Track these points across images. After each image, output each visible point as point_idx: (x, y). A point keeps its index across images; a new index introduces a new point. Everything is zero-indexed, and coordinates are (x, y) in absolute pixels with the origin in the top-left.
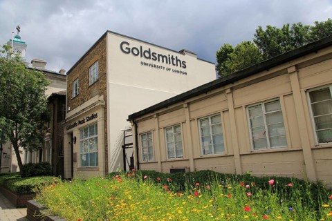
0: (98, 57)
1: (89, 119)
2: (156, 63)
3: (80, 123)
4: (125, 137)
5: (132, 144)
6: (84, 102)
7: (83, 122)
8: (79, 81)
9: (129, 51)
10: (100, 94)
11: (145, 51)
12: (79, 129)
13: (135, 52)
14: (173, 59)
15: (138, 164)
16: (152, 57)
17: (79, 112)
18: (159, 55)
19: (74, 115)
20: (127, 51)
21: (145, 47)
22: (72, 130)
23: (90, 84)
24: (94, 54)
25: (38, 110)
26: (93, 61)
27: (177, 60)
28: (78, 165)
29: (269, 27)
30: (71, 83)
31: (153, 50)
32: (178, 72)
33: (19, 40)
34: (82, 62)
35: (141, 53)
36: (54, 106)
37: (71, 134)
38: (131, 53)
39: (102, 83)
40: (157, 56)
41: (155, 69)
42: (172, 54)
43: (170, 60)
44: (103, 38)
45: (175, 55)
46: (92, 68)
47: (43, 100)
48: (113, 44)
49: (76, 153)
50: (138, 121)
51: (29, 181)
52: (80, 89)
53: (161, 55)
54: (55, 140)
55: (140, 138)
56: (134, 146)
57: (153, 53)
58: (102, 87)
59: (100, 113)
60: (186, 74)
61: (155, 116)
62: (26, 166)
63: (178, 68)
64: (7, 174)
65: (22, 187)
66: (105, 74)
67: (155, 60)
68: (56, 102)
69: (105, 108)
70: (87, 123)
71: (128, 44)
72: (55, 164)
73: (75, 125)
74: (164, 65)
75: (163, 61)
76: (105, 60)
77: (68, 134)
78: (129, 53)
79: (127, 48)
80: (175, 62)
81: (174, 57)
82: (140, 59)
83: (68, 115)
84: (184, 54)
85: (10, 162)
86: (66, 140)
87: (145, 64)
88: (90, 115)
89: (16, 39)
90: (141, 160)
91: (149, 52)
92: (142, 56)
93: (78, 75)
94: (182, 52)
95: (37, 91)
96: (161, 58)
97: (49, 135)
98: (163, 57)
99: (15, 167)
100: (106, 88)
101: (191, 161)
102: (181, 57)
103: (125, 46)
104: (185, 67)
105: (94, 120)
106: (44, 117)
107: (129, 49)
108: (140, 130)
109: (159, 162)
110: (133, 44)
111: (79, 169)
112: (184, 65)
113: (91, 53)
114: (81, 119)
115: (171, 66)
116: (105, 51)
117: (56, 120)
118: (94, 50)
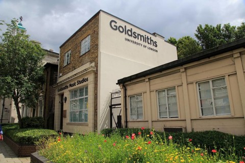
0: (90, 32)
1: (79, 82)
2: (136, 40)
3: (71, 85)
4: (112, 98)
5: (120, 104)
6: (75, 69)
7: (74, 85)
8: (72, 52)
9: (116, 28)
10: (91, 62)
11: (128, 30)
12: (70, 91)
13: (121, 29)
14: (148, 39)
15: (126, 122)
16: (133, 35)
17: (71, 77)
18: (138, 35)
19: (66, 79)
20: (115, 28)
21: (129, 27)
22: (62, 91)
23: (81, 54)
24: (87, 30)
25: (36, 74)
26: (85, 35)
27: (151, 40)
28: (67, 120)
29: (207, 26)
30: (63, 54)
31: (134, 30)
32: (152, 49)
33: (21, 26)
34: (74, 38)
35: (125, 31)
36: (48, 73)
37: (62, 95)
38: (118, 30)
39: (93, 53)
40: (137, 35)
41: (135, 45)
42: (147, 35)
43: (146, 39)
44: (96, 16)
45: (150, 36)
46: (84, 41)
47: (40, 66)
48: (104, 21)
49: (65, 111)
50: (127, 85)
51: (29, 133)
52: (72, 58)
53: (140, 35)
54: (47, 99)
55: (128, 99)
56: (122, 106)
57: (134, 32)
58: (93, 56)
59: (91, 78)
60: (157, 51)
61: (147, 80)
62: (24, 119)
63: (151, 46)
64: (7, 124)
65: (23, 138)
66: (97, 45)
67: (136, 38)
68: (49, 70)
69: (96, 73)
70: (77, 86)
71: (116, 23)
72: (46, 119)
73: (67, 87)
74: (142, 42)
75: (141, 40)
76: (98, 34)
77: (59, 95)
78: (116, 29)
79: (115, 26)
80: (149, 42)
81: (149, 38)
82: (124, 36)
83: (60, 80)
84: (156, 36)
85: (10, 115)
86: (57, 99)
87: (128, 40)
88: (81, 79)
89: (19, 26)
90: (129, 119)
91: (131, 31)
92: (126, 34)
93: (70, 48)
94: (154, 34)
95: (36, 58)
96: (139, 37)
97: (42, 96)
98: (141, 36)
99: (13, 119)
100: (97, 57)
101: (188, 122)
102: (153, 38)
103: (113, 24)
104: (156, 46)
105: (85, 83)
106: (41, 80)
107: (116, 27)
108: (129, 93)
109: (150, 121)
110: (119, 23)
111: (68, 124)
112: (155, 44)
113: (83, 29)
114: (72, 83)
115: (146, 44)
116: (98, 26)
117: (49, 84)
118: (87, 27)
